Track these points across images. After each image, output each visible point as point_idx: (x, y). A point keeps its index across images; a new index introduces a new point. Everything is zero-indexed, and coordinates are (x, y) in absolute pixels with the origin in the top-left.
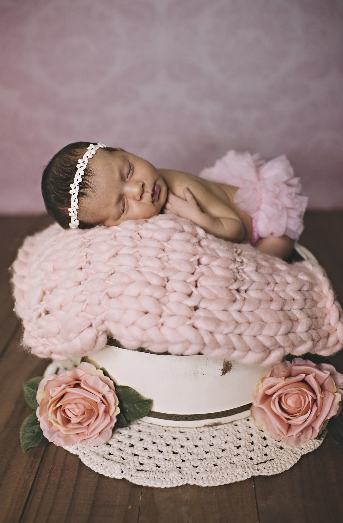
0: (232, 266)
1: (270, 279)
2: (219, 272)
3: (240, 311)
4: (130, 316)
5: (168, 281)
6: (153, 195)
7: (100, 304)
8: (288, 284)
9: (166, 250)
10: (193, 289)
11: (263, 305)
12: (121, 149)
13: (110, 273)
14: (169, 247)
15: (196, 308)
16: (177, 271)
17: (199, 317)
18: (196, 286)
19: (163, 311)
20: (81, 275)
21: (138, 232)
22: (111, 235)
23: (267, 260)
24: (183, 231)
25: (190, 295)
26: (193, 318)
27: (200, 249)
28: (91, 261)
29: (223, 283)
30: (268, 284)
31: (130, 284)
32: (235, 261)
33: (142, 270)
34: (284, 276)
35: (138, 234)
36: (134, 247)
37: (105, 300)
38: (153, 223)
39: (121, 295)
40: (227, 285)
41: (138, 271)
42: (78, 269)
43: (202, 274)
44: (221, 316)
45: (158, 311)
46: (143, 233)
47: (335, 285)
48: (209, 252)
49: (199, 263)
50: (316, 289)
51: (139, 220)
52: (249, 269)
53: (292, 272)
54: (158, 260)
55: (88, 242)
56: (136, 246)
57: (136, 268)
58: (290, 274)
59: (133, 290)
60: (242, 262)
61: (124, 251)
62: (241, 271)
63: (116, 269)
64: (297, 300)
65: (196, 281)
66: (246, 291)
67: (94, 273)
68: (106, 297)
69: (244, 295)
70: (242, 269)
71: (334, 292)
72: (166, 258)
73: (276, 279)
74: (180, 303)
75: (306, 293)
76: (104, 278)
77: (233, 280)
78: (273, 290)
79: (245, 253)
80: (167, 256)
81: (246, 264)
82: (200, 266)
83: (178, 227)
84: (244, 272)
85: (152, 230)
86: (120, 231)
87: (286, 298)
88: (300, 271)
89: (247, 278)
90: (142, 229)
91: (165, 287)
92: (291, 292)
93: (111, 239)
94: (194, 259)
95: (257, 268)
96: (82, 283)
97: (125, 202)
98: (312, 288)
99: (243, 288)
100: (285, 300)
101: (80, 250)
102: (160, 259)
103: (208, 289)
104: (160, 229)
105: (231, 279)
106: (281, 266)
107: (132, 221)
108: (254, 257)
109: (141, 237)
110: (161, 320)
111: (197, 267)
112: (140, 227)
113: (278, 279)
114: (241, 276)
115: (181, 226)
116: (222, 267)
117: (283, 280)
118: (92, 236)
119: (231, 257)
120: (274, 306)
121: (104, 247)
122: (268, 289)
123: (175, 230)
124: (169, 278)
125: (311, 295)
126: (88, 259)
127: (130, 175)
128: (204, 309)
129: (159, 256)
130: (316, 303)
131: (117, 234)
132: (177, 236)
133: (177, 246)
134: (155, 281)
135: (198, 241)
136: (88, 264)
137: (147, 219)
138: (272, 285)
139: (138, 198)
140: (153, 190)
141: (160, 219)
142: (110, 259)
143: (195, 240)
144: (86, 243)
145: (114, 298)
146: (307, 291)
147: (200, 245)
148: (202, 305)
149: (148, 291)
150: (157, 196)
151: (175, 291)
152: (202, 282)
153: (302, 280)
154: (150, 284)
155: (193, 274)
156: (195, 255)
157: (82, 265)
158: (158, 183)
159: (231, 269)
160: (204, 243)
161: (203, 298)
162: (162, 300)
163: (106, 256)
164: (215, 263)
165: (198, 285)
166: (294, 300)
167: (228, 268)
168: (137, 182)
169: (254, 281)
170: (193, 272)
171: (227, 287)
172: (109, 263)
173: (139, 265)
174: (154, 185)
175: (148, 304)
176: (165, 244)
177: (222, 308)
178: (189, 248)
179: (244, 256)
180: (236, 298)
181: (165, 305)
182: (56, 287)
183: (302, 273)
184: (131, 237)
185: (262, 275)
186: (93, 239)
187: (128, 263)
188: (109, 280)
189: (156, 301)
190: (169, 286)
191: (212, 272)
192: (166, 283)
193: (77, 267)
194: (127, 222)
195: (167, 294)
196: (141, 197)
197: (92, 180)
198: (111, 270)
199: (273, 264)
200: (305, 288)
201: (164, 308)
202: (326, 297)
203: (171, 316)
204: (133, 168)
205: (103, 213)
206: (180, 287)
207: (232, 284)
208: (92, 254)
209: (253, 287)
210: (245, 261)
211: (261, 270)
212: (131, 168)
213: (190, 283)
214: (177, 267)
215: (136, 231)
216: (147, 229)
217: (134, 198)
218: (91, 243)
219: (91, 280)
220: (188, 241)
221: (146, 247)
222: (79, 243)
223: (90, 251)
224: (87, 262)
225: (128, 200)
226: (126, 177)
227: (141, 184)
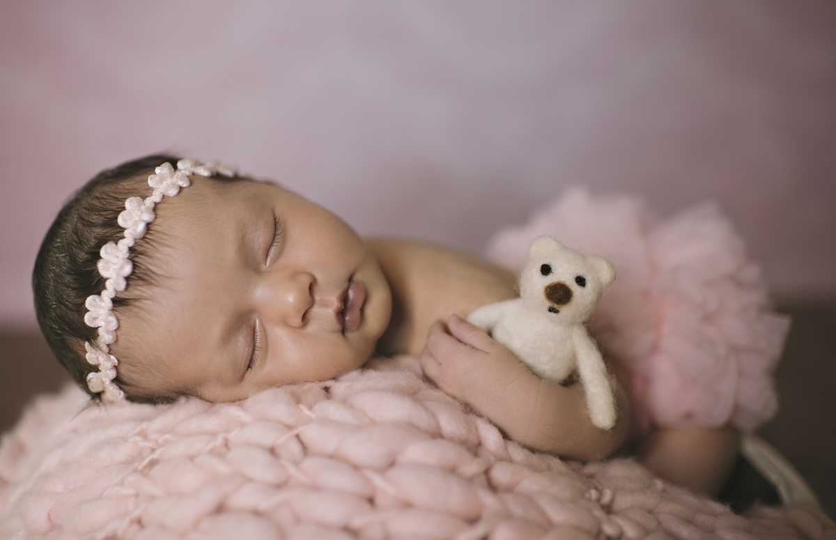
6: (341, 314)
9: (380, 500)
14: (389, 489)
21: (295, 432)
22: (214, 436)
24: (437, 435)
27: (488, 500)
35: (297, 436)
36: (279, 486)
38: (345, 402)
46: (312, 434)
48: (518, 511)
51: (303, 387)
55: (149, 452)
72: (376, 532)
80: (383, 522)
83: (422, 419)
85: (338, 425)
90: (309, 421)
93: (214, 451)
97: (258, 333)
104: (367, 424)
107: (284, 392)
109: (304, 450)
112: (306, 412)
115: (434, 417)
118: (165, 433)
123: (411, 429)
127: (273, 250)
131: (233, 436)
132: (418, 451)
135: (483, 469)
136: (135, 527)
137: (329, 384)
139: (297, 321)
140: (344, 299)
141: (371, 390)
143: (472, 467)
150: (357, 312)
156: (472, 522)
160: (502, 476)
168: (294, 275)
174: (346, 285)
176: (378, 481)
178: (455, 497)
184: (271, 450)
186: (167, 442)
194: (267, 395)
196: (305, 318)
204: (284, 230)
208: (152, 498)
212: (277, 229)
215: (290, 428)
216: (325, 421)
217: (284, 322)
218: (156, 456)
220: (452, 470)
221: (314, 488)
222: (124, 451)
223: (148, 487)
224: (132, 522)
225: (268, 328)
226: (260, 257)
227: (305, 281)
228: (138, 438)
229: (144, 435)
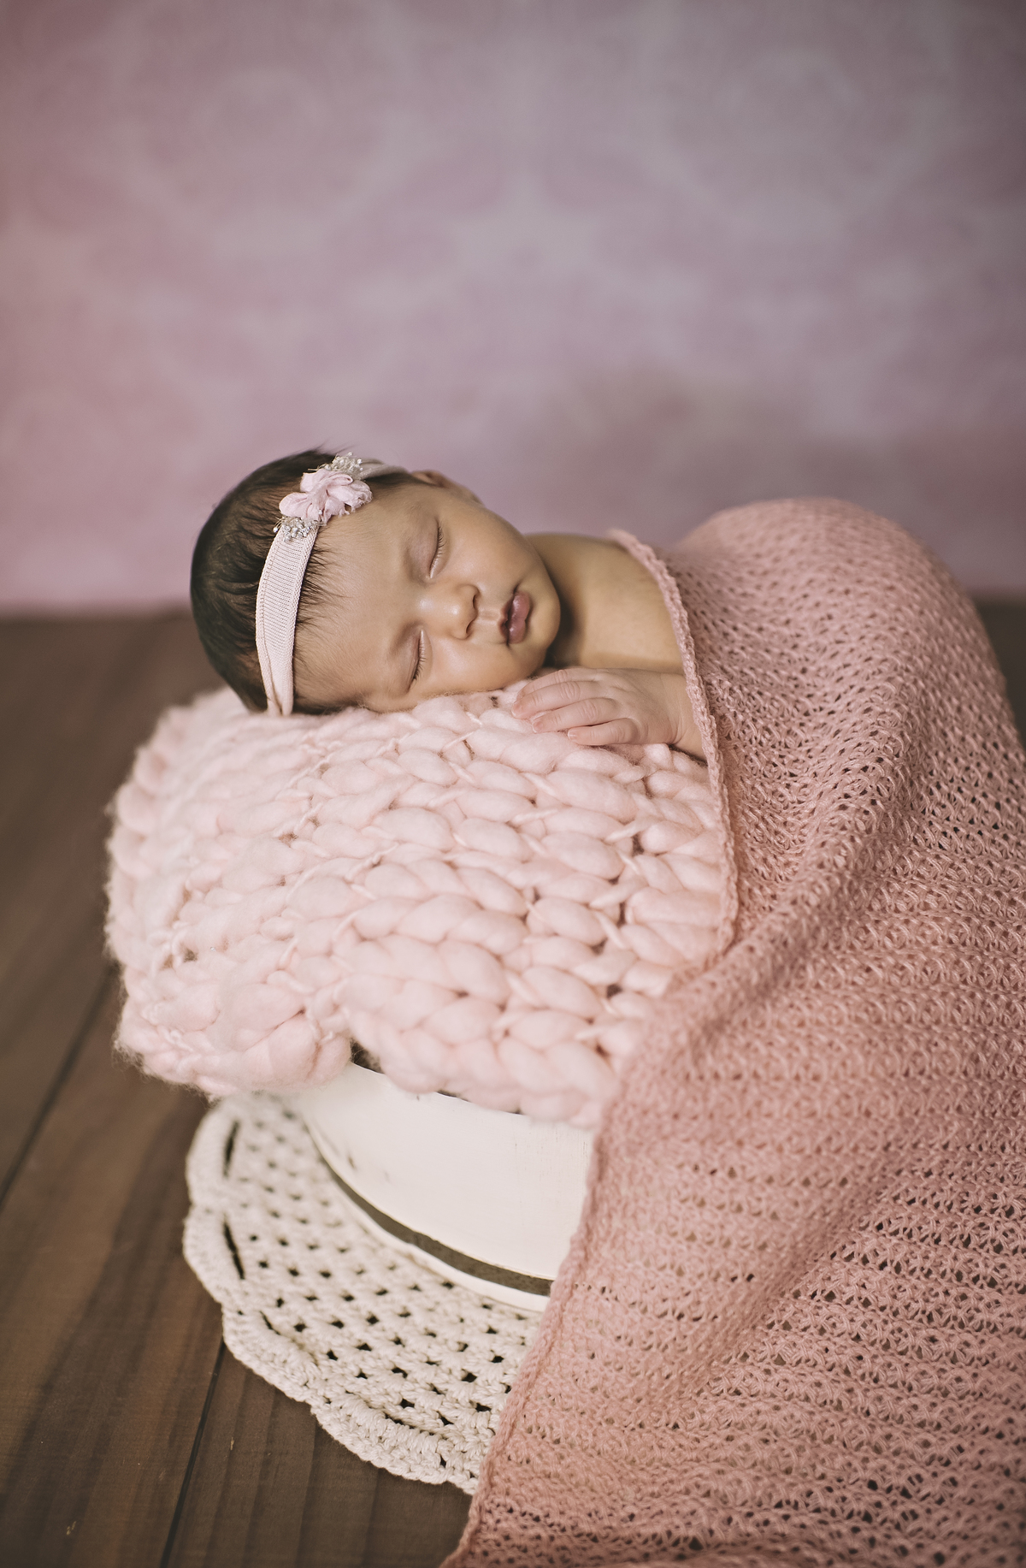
5: (535, 901)
6: (505, 626)
9: (539, 800)
13: (368, 862)
14: (551, 792)
16: (564, 872)
17: (616, 1019)
18: (621, 921)
20: (287, 858)
21: (463, 738)
22: (384, 742)
25: (599, 949)
26: (600, 1020)
28: (321, 819)
35: (465, 742)
36: (448, 786)
37: (345, 945)
42: (281, 838)
46: (479, 741)
54: (514, 833)
55: (320, 758)
56: (453, 784)
65: (622, 905)
67: (323, 855)
68: (350, 936)
72: (535, 828)
74: (567, 972)
80: (542, 820)
82: (639, 857)
85: (504, 732)
86: (411, 731)
90: (476, 728)
91: (526, 919)
93: (385, 755)
94: (620, 834)
96: (292, 880)
97: (423, 645)
101: (292, 781)
102: (518, 829)
109: (473, 755)
111: (627, 861)
112: (474, 720)
118: (335, 739)
124: (541, 892)
126: (314, 812)
127: (436, 562)
128: (634, 991)
129: (520, 820)
131: (404, 741)
133: (575, 791)
134: (495, 899)
136: (311, 825)
139: (462, 633)
140: (509, 610)
142: (373, 818)
144: (314, 760)
145: (372, 940)
150: (522, 623)
151: (555, 935)
155: (614, 881)
157: (294, 826)
158: (521, 588)
168: (458, 588)
170: (613, 875)
173: (454, 843)
174: (511, 596)
176: (539, 783)
181: (519, 974)
184: (443, 755)
186: (336, 748)
188: (362, 884)
190: (539, 915)
192: (530, 907)
193: (277, 833)
194: (436, 703)
195: (528, 941)
196: (469, 630)
198: (374, 854)
203: (536, 1009)
204: (448, 542)
206: (570, 922)
208: (327, 799)
212: (442, 543)
213: (601, 910)
214: (567, 857)
215: (458, 734)
216: (492, 729)
217: (449, 633)
218: (330, 761)
220: (610, 776)
221: (480, 789)
222: (294, 758)
223: (321, 788)
224: (309, 820)
225: (433, 640)
226: (424, 568)
227: (469, 593)
228: (306, 747)
229: (311, 743)
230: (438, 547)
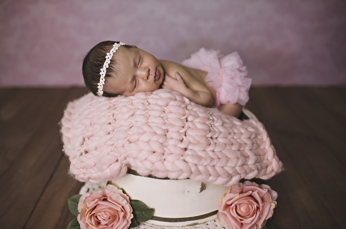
0: (207, 122)
1: (231, 131)
2: (199, 126)
3: (213, 151)
4: (144, 155)
5: (167, 132)
6: (155, 77)
7: (123, 146)
8: (242, 134)
9: (166, 112)
10: (184, 137)
11: (228, 147)
12: (134, 46)
13: (130, 127)
14: (168, 110)
15: (186, 149)
16: (173, 126)
17: (188, 155)
18: (186, 135)
19: (165, 151)
20: (110, 128)
22: (129, 102)
23: (228, 119)
24: (176, 100)
25: (182, 141)
26: (184, 155)
27: (187, 112)
28: (116, 119)
29: (202, 133)
30: (230, 134)
31: (143, 134)
32: (209, 119)
33: (151, 124)
34: (239, 129)
35: (147, 101)
36: (145, 110)
37: (127, 144)
38: (156, 95)
39: (137, 141)
40: (205, 135)
41: (148, 125)
42: (108, 124)
43: (189, 128)
44: (201, 154)
45: (162, 151)
46: (150, 101)
47: (270, 135)
48: (193, 113)
49: (187, 121)
50: (259, 137)
51: (147, 92)
52: (218, 124)
53: (244, 126)
54: (161, 118)
55: (113, 106)
56: (146, 109)
57: (147, 123)
58: (243, 128)
59: (145, 138)
60: (213, 120)
61: (138, 112)
62: (213, 125)
63: (134, 124)
64: (248, 144)
65: (185, 132)
66: (216, 138)
67: (119, 126)
68: (128, 142)
69: (215, 141)
70: (214, 124)
71: (270, 139)
72: (166, 117)
73: (234, 130)
74: (176, 146)
75: (253, 139)
76: (126, 130)
77: (209, 131)
78: (233, 138)
79: (215, 114)
80: (167, 116)
81: (216, 121)
82: (188, 122)
83: (173, 97)
84: (215, 126)
85: (156, 99)
86: (135, 100)
87: (241, 143)
88: (249, 126)
89: (217, 130)
90: (149, 98)
91: (166, 135)
92: (244, 139)
93: (129, 104)
94: (183, 118)
95: (223, 123)
96: (111, 133)
97: (137, 81)
98: (257, 136)
99: (215, 136)
100: (241, 144)
101: (108, 111)
102: (162, 117)
103: (193, 137)
104: (161, 98)
105: (207, 130)
106: (237, 122)
107: (143, 93)
108: (220, 117)
109: (149, 104)
110: (164, 157)
111: (186, 123)
112: (148, 97)
113: (236, 131)
114: (213, 129)
115: (175, 97)
116: (201, 123)
117: (239, 131)
118: (116, 102)
119: (206, 116)
120: (234, 148)
121: (125, 110)
122: (230, 137)
123: (171, 99)
124: (168, 130)
125: (256, 141)
126: (114, 117)
127: (140, 63)
128: (191, 149)
129: (162, 116)
130: (259, 146)
131: (133, 102)
132: (172, 103)
133: (173, 109)
134: (159, 132)
135: (185, 106)
136: (114, 121)
137: (152, 92)
138: (232, 134)
139: (146, 78)
140: (156, 74)
141: (161, 92)
142: (129, 117)
143: (183, 106)
144: (112, 107)
145: (133, 142)
146: (254, 138)
147: (187, 109)
148: (190, 147)
149: (155, 138)
150: (158, 77)
151: (172, 138)
152: (189, 132)
153: (250, 131)
154: (156, 133)
155: (183, 127)
156: (184, 115)
157: (110, 121)
158: (158, 69)
159: (207, 124)
160: (189, 107)
161: (190, 142)
162: (164, 144)
163: (127, 116)
164: (197, 120)
165: (187, 134)
166: (246, 144)
167: (205, 124)
168: (145, 68)
169: (221, 132)
170: (183, 126)
171: (205, 136)
172: (129, 120)
173: (149, 121)
174: (156, 70)
175: (155, 147)
176: (165, 108)
177: (202, 149)
178: (181, 111)
179: (214, 116)
180: (210, 143)
181: (166, 147)
182: (92, 136)
183: (250, 127)
184: (143, 103)
185: (226, 128)
186: (117, 104)
187: (141, 120)
188: (129, 131)
189: (161, 144)
190: (169, 135)
191: (195, 126)
192: (167, 133)
193: (107, 123)
194: (140, 94)
195: (167, 140)
196: (148, 78)
197: (115, 67)
198: (131, 125)
199: (232, 121)
200: (253, 136)
201: (166, 149)
202: (265, 142)
203: (170, 154)
205: (122, 88)
206: (175, 136)
207: (208, 134)
208: (117, 114)
209: (221, 136)
210: (215, 119)
211: (225, 125)
212: (141, 59)
213: (181, 133)
214: (173, 123)
215: (146, 100)
216: (153, 98)
217: (143, 79)
218: (116, 107)
219: (117, 131)
220: (179, 106)
221: (153, 110)
225: (139, 79)
226: (137, 65)
227: (147, 69)
229: (110, 103)
230: (140, 60)
